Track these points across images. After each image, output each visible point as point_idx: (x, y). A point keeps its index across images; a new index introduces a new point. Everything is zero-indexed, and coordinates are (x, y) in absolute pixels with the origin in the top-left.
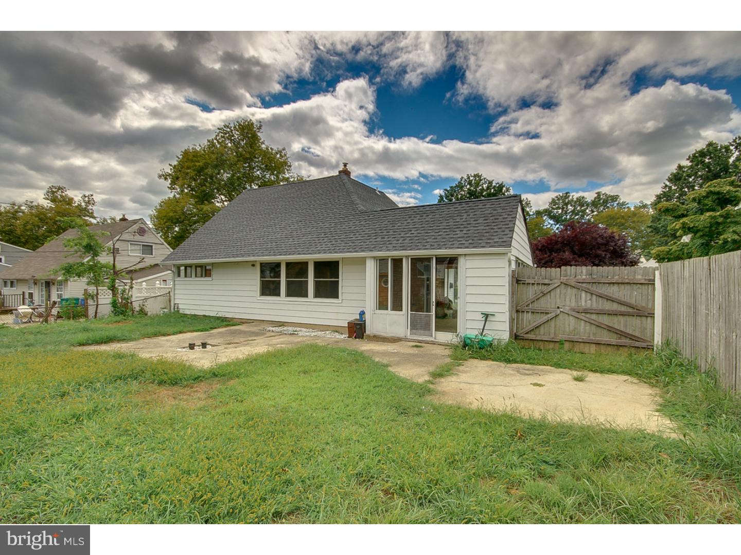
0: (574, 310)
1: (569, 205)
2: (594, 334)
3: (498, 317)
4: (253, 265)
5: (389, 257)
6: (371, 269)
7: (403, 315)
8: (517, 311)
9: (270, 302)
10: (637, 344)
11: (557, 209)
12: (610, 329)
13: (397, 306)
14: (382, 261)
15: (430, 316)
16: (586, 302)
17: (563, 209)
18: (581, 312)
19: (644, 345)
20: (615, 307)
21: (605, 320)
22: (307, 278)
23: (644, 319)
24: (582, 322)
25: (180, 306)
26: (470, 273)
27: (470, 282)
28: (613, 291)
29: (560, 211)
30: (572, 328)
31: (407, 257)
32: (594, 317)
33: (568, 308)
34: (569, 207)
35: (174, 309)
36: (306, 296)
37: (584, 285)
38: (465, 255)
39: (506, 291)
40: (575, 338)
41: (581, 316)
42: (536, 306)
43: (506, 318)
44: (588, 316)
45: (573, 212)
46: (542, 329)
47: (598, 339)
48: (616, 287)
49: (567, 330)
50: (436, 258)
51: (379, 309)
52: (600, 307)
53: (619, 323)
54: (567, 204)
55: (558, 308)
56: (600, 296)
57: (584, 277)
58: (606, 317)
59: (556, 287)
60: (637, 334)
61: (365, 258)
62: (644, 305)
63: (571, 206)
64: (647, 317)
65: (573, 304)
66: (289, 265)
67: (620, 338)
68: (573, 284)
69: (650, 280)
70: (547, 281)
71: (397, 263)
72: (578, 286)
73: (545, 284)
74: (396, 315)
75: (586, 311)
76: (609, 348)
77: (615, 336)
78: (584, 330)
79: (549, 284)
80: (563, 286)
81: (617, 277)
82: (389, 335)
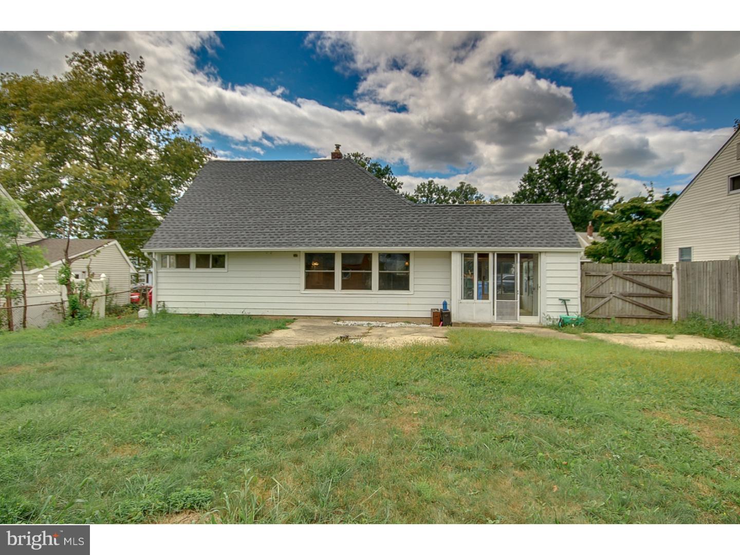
0: (622, 294)
1: (434, 194)
2: (635, 311)
3: (572, 302)
4: (295, 255)
5: (475, 252)
6: (457, 262)
7: (490, 303)
8: (586, 297)
9: (320, 295)
10: (662, 317)
11: (422, 197)
12: (645, 307)
13: (484, 295)
14: (467, 256)
15: (514, 304)
16: (629, 288)
17: (428, 197)
18: (625, 297)
19: (666, 317)
20: (648, 291)
21: (642, 301)
22: (371, 270)
23: (665, 299)
24: (627, 303)
25: (168, 305)
26: (549, 267)
27: (549, 274)
28: (646, 280)
29: (425, 199)
30: (620, 308)
31: (493, 253)
32: (634, 299)
33: (618, 293)
34: (434, 196)
35: (157, 308)
36: (370, 288)
37: (628, 276)
38: (546, 252)
39: (578, 281)
40: (623, 315)
41: (627, 299)
42: (597, 293)
43: (578, 302)
44: (631, 298)
45: (437, 200)
46: (600, 310)
47: (637, 314)
48: (648, 277)
49: (617, 309)
50: (521, 254)
51: (464, 299)
52: (638, 292)
53: (651, 303)
54: (431, 193)
55: (611, 293)
56: (639, 284)
57: (628, 271)
58: (641, 298)
59: (609, 279)
60: (662, 310)
61: (450, 253)
62: (665, 290)
63: (435, 195)
64: (667, 298)
65: (621, 291)
66: (345, 256)
67: (651, 313)
68: (621, 276)
69: (669, 273)
70: (604, 274)
71: (483, 256)
72: (625, 277)
73: (602, 276)
74: (482, 303)
75: (630, 295)
76: (644, 320)
77: (648, 312)
78: (629, 309)
79: (605, 276)
80: (614, 277)
81: (649, 271)
82: (476, 322)
